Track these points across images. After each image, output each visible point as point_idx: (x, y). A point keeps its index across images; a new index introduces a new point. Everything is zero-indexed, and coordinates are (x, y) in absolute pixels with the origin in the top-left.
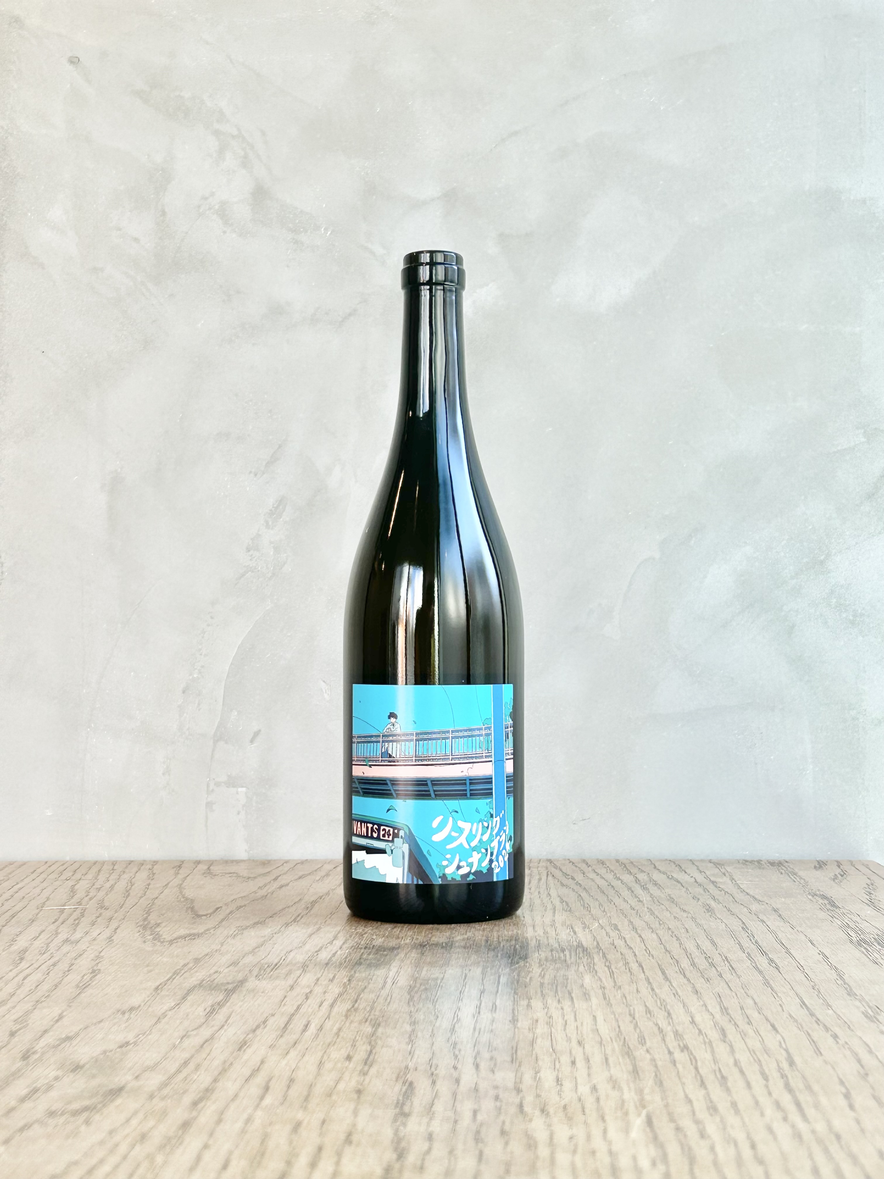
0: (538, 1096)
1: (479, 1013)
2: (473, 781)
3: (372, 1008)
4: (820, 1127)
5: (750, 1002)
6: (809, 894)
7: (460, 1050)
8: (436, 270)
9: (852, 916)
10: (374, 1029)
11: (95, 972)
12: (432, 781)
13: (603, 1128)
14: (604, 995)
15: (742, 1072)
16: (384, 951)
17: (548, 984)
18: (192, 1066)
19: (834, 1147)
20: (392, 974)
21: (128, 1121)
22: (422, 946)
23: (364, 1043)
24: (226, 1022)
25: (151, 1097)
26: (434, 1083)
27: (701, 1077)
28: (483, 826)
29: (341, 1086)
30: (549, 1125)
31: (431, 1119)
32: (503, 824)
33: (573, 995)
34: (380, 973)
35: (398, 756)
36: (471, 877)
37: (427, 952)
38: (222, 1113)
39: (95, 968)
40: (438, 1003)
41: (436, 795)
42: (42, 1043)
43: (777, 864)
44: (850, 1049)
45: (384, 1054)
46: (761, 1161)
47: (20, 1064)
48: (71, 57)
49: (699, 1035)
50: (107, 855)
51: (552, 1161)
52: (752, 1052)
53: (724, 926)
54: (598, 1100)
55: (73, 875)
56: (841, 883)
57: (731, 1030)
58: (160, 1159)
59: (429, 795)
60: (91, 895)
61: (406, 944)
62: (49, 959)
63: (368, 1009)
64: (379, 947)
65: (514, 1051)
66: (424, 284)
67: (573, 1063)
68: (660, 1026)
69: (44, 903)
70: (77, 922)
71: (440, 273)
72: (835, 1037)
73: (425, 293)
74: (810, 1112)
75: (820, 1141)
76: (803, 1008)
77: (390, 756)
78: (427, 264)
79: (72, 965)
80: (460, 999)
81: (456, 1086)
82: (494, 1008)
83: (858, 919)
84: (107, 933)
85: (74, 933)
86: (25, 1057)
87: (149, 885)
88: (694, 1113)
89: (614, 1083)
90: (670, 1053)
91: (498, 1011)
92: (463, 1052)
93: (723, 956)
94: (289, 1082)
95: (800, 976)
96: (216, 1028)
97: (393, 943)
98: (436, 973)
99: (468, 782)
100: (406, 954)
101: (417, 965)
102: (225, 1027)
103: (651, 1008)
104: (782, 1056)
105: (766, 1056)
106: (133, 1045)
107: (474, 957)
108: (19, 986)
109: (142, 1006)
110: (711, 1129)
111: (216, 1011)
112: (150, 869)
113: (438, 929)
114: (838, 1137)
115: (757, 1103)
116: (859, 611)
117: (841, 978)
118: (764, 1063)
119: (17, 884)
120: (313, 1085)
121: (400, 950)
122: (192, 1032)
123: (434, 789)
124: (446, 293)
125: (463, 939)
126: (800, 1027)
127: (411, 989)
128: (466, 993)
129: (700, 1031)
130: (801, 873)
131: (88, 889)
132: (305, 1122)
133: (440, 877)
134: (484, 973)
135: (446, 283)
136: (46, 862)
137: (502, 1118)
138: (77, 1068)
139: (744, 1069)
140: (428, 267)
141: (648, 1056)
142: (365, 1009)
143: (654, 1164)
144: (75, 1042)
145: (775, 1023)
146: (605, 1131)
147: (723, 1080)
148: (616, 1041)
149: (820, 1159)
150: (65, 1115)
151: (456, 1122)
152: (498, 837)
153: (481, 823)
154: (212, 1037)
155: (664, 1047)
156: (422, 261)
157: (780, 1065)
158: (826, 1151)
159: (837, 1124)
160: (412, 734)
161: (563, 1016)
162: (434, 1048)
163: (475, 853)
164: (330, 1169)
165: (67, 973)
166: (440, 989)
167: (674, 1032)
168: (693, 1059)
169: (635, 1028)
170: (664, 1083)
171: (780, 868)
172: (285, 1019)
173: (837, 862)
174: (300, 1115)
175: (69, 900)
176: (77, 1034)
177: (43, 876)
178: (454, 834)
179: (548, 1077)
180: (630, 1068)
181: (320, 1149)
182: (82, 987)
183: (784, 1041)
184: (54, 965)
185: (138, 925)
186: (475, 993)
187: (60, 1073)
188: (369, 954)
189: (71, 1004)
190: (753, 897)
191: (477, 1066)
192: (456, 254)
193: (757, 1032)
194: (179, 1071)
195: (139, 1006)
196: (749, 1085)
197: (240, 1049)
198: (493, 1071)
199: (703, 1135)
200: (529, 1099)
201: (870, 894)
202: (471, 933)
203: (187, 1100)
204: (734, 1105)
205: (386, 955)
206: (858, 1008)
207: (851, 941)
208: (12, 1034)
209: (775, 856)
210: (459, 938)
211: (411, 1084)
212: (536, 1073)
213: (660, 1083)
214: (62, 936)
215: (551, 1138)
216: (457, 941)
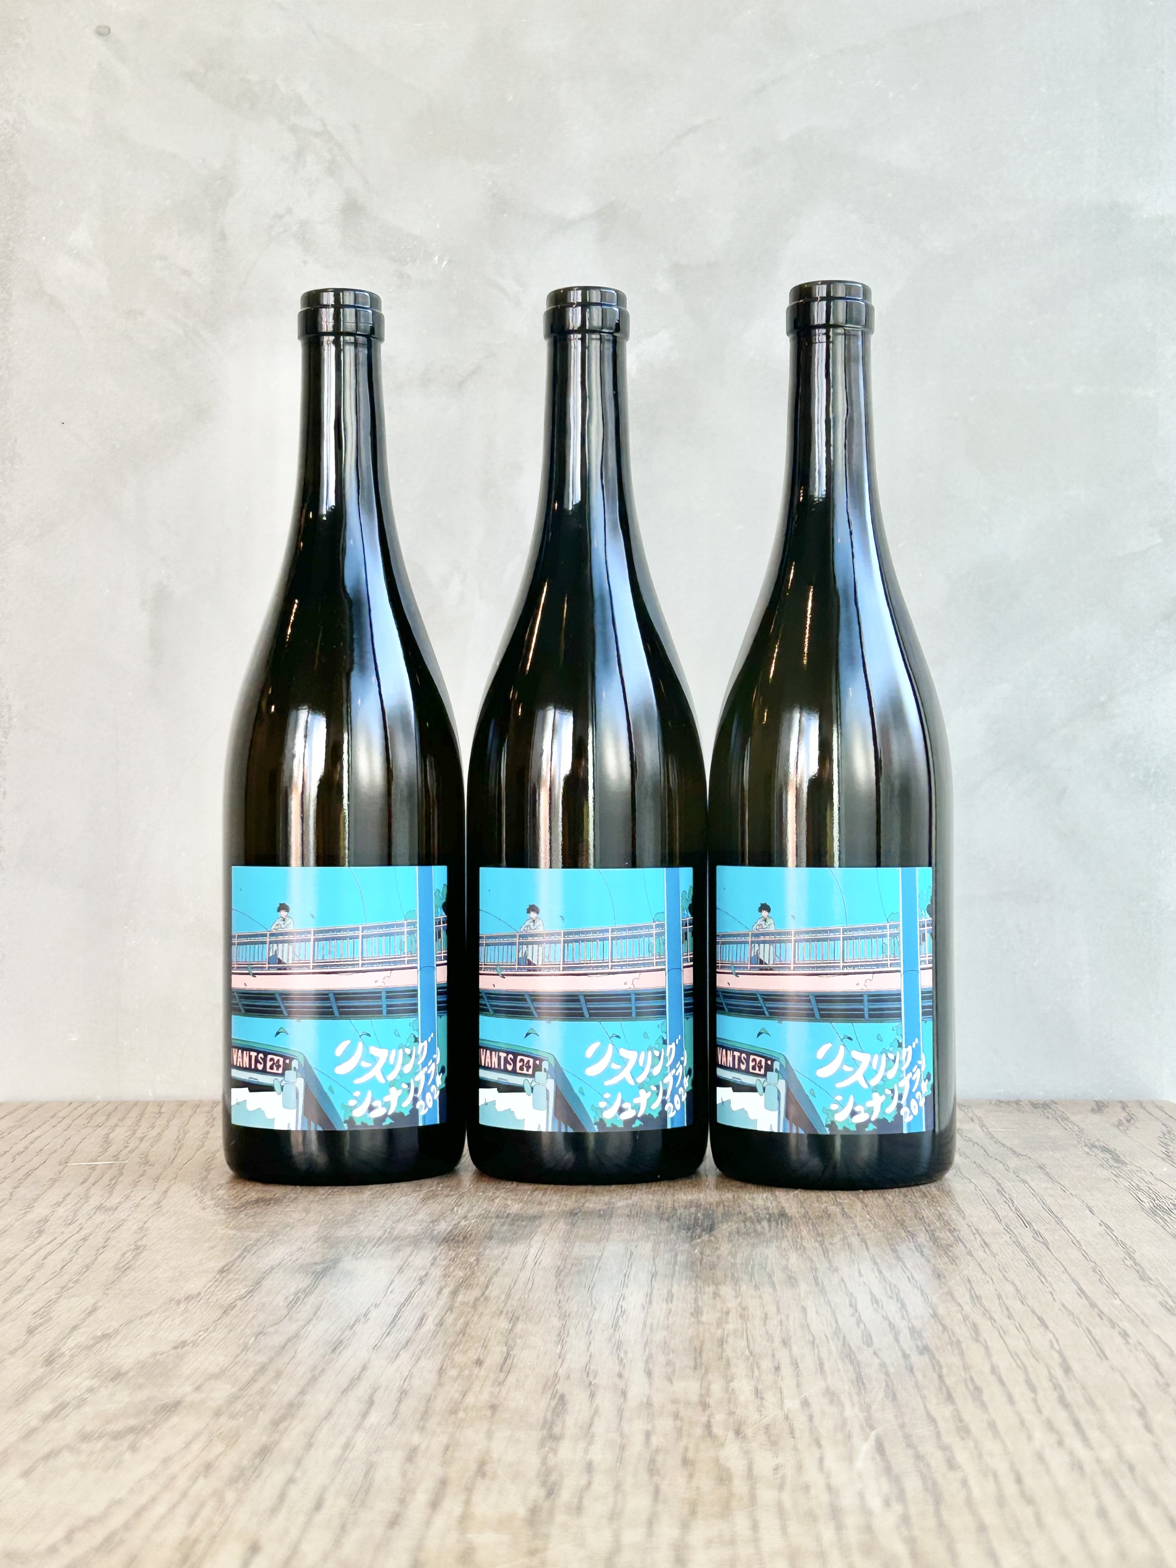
0: (731, 1413)
1: (650, 1302)
2: (639, 996)
3: (508, 1296)
4: (1107, 1454)
5: (1010, 1288)
6: (1086, 1145)
7: (626, 1353)
8: (590, 312)
9: (1143, 1175)
10: (511, 1325)
11: (138, 1249)
12: (585, 996)
13: (818, 1456)
14: (816, 1279)
15: (1001, 1382)
16: (523, 1221)
17: (742, 1264)
18: (271, 1373)
19: (1126, 1483)
20: (533, 1251)
21: (188, 1445)
22: (573, 1213)
23: (498, 1343)
24: (315, 1314)
25: (218, 1413)
26: (592, 1395)
27: (947, 1388)
28: (654, 1056)
29: (470, 1400)
30: (746, 1452)
31: (590, 1444)
32: (679, 1054)
33: (775, 1279)
34: (518, 1249)
35: (540, 963)
36: (638, 1123)
37: (580, 1221)
38: (312, 1436)
39: (139, 1243)
40: (595, 1290)
41: (591, 1015)
42: (71, 1343)
43: (1042, 1106)
44: (1144, 1351)
45: (524, 1357)
46: (1030, 1501)
47: (42, 1370)
48: (99, 27)
49: (943, 1332)
50: (151, 1094)
51: (753, 1499)
52: (1014, 1355)
53: (973, 1188)
54: (811, 1418)
55: (107, 1119)
56: (1128, 1132)
57: (985, 1326)
58: (230, 1496)
59: (582, 1015)
60: (132, 1146)
61: (551, 1212)
62: (78, 1232)
63: (503, 1298)
64: (516, 1215)
65: (698, 1352)
66: (574, 332)
67: (777, 1369)
68: (891, 1319)
69: (69, 1157)
70: (113, 1182)
71: (595, 317)
72: (1125, 1335)
73: (575, 345)
74: (1094, 1435)
75: (1107, 1474)
76: (1081, 1298)
77: (530, 963)
78: (578, 304)
79: (108, 1239)
80: (624, 1285)
81: (622, 1400)
82: (670, 1298)
83: (1151, 1179)
84: (154, 1197)
85: (109, 1198)
86: (49, 1361)
87: (208, 1133)
88: (938, 1435)
89: (831, 1395)
90: (905, 1356)
91: (675, 1300)
92: (630, 1355)
93: (973, 1228)
94: (399, 1393)
95: (1075, 1254)
96: (300, 1323)
97: (533, 1210)
98: (590, 1249)
99: (633, 997)
100: (552, 1225)
101: (567, 1239)
102: (314, 1322)
103: (879, 1297)
104: (1055, 1361)
105: (1033, 1360)
106: (191, 1345)
107: (641, 1229)
108: (39, 1267)
109: (203, 1294)
110: (962, 1456)
111: (301, 1300)
112: (208, 1112)
113: (593, 1192)
114: (1132, 1468)
115: (1022, 1422)
116: (1153, 770)
117: (1132, 1258)
118: (1030, 1370)
119: (33, 1131)
120: (432, 1399)
121: (543, 1220)
122: (270, 1329)
123: (589, 1006)
124: (604, 343)
125: (627, 1206)
126: (1077, 1322)
127: (559, 1272)
128: (632, 1277)
129: (945, 1328)
130: (1073, 1118)
131: (127, 1138)
132: (423, 1447)
133: (596, 1124)
134: (655, 1250)
135: (604, 330)
136: (71, 1103)
137: (684, 1442)
138: (118, 1376)
139: (1005, 1379)
140: (579, 308)
141: (877, 1361)
142: (498, 1297)
143: (887, 1503)
144: (114, 1342)
145: (1044, 1317)
146: (821, 1460)
147: (977, 1392)
148: (833, 1339)
149: (1109, 1498)
150: (104, 1439)
151: (623, 1448)
152: (674, 1071)
153: (650, 1052)
154: (296, 1336)
155: (897, 1348)
156: (572, 301)
157: (1052, 1371)
158: (1116, 1486)
159: (1130, 1449)
160: (559, 934)
161: (763, 1306)
162: (592, 1349)
163: (642, 1092)
164: (458, 1510)
165: (101, 1250)
166: (597, 1270)
167: (909, 1328)
168: (937, 1366)
169: (858, 1324)
170: (898, 1396)
171: (1045, 1111)
172: (393, 1311)
173: (1121, 1102)
174: (416, 1439)
175: (103, 1153)
176: (117, 1332)
177: (67, 1121)
178: (615, 1066)
179: (743, 1387)
180: (854, 1376)
181: (443, 1483)
182: (123, 1269)
183: (1057, 1340)
184: (85, 1239)
185: (195, 1186)
186: (644, 1277)
187: (94, 1382)
188: (503, 1225)
189: (107, 1292)
190: (1011, 1149)
191: (649, 1374)
192: (617, 291)
193: (1020, 1328)
194: (253, 1380)
195: (199, 1294)
196: (1011, 1400)
197: (334, 1350)
198: (670, 1381)
199: (952, 1465)
200: (719, 1417)
201: (1166, 1144)
202: (636, 1198)
203: (265, 1418)
204: (992, 1426)
205: (525, 1227)
206: (1154, 1296)
207: (1143, 1209)
208: (31, 1331)
209: (1040, 1095)
210: (621, 1204)
211: (562, 1397)
212: (728, 1382)
213: (892, 1395)
214: (94, 1201)
215: (750, 1469)
216: (619, 1208)
